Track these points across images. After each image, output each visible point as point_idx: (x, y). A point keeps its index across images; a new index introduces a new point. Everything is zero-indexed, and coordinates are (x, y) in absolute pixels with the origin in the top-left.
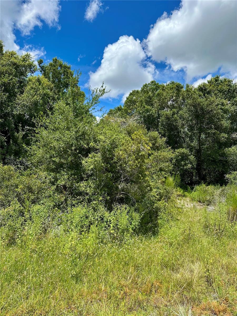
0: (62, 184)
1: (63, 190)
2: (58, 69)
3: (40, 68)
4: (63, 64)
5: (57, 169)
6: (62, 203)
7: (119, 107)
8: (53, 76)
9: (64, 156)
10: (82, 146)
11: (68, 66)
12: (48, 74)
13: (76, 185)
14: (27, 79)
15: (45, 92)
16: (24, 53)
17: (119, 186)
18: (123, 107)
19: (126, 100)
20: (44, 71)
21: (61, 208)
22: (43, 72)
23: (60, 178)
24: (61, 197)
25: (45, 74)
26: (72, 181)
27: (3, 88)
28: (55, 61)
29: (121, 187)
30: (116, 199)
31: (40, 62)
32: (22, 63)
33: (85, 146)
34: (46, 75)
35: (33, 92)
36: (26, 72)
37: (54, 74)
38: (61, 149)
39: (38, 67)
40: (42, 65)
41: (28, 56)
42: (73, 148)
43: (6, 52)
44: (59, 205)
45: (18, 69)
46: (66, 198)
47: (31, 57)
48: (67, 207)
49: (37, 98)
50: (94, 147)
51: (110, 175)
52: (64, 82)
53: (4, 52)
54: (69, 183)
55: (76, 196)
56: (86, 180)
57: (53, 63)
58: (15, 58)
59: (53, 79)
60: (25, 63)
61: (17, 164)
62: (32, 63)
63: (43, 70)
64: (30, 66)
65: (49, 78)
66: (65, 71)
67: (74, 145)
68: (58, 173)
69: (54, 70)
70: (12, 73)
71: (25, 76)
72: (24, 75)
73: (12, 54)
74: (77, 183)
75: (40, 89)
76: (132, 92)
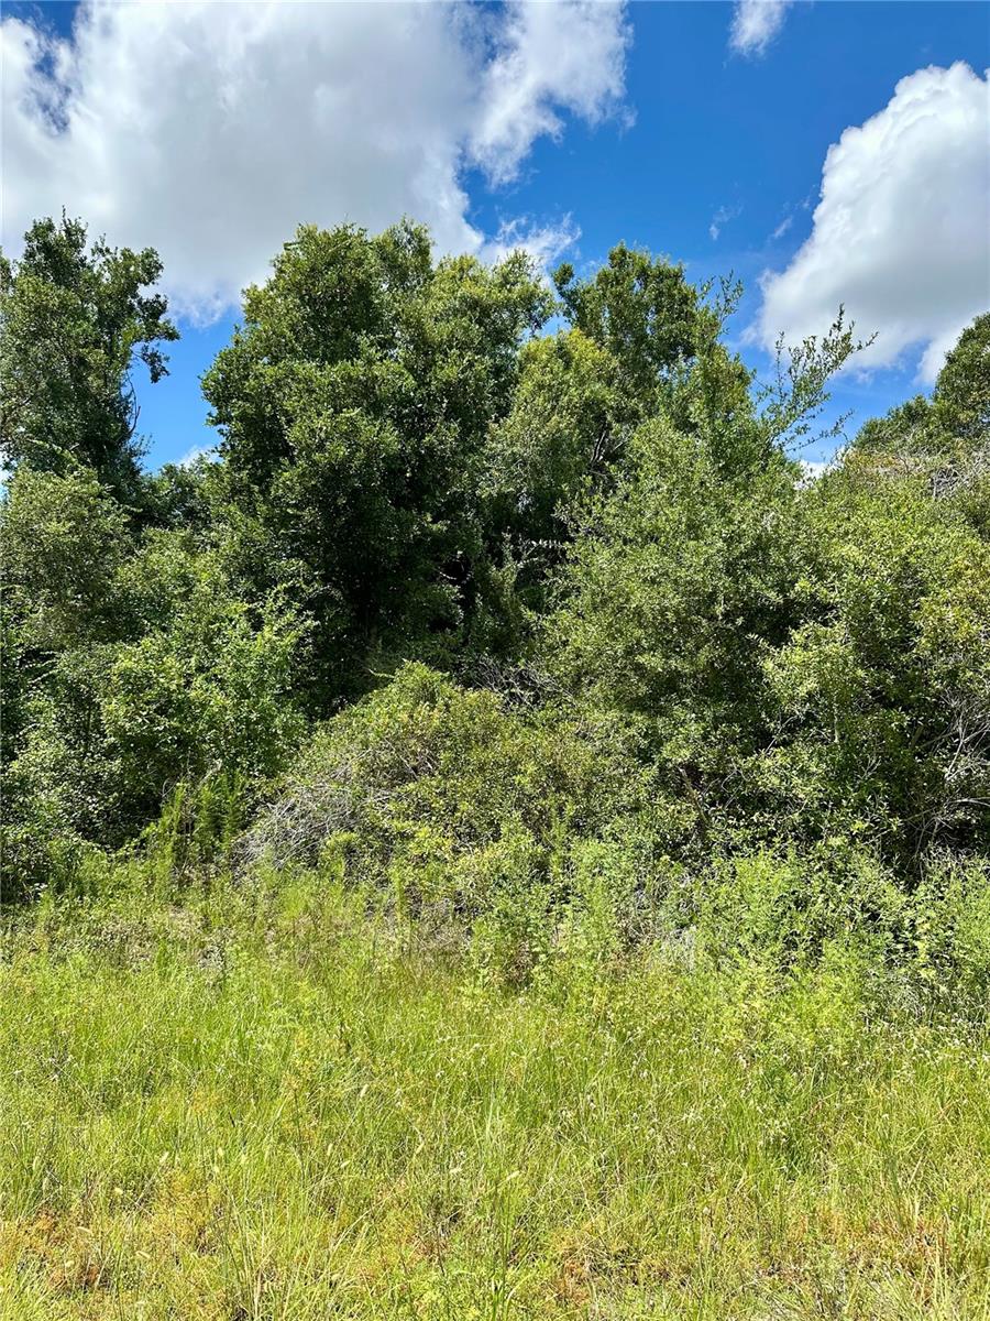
0: (680, 760)
1: (688, 784)
2: (632, 288)
3: (563, 300)
4: (654, 266)
5: (654, 698)
6: (687, 839)
7: (912, 403)
8: (613, 324)
9: (678, 647)
10: (757, 596)
11: (673, 267)
12: (596, 317)
13: (741, 762)
14: (518, 353)
15: (587, 394)
16: (502, 255)
17: (946, 769)
18: (930, 403)
19: (947, 368)
20: (580, 309)
21: (686, 858)
22: (574, 315)
23: (672, 735)
24: (679, 812)
25: (581, 323)
26: (720, 747)
27: (444, 405)
28: (620, 259)
29: (959, 776)
30: (931, 829)
31: (564, 276)
32: (501, 296)
33: (772, 594)
34: (585, 322)
35: (545, 400)
36: (513, 328)
37: (619, 314)
38: (670, 615)
39: (558, 299)
40: (568, 287)
41: (518, 262)
42: (719, 609)
43: (441, 265)
44: (677, 846)
45: (487, 321)
46: (700, 816)
47: (529, 263)
48: (708, 854)
49: (562, 423)
50: (813, 596)
51: (899, 719)
52: (661, 339)
53: (434, 267)
54: (711, 756)
55: (743, 808)
56: (785, 743)
57: (612, 271)
58: (475, 279)
59: (616, 335)
60: (510, 291)
61: (508, 684)
62: (536, 286)
63: (575, 307)
64: (529, 300)
65: (599, 336)
66: (661, 294)
67: (721, 598)
68: (662, 715)
69: (620, 296)
70: (473, 343)
71: (511, 344)
72: (509, 341)
73: (463, 268)
74: (745, 754)
75: (569, 386)
76: (972, 325)
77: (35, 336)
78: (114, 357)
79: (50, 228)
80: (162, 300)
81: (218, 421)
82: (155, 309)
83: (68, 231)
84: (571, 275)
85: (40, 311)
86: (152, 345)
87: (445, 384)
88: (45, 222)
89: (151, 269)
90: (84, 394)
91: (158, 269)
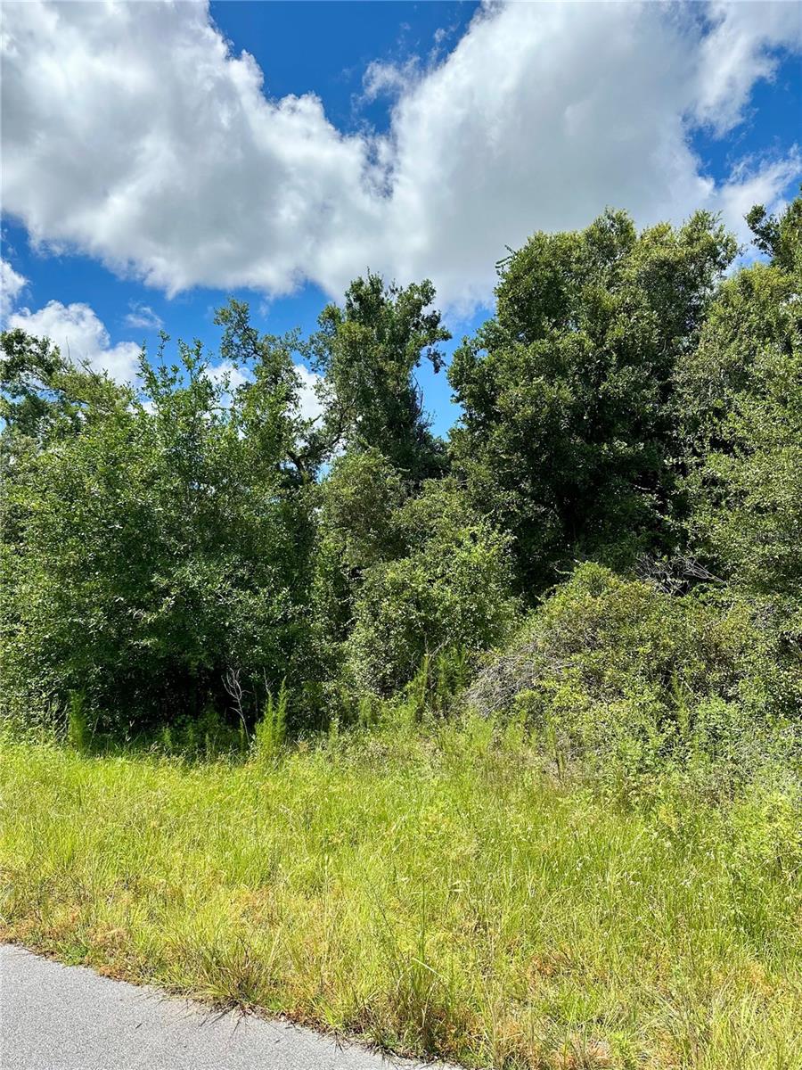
22: (769, 246)
25: (776, 251)
31: (756, 217)
32: (686, 252)
36: (702, 274)
41: (701, 220)
58: (665, 244)
62: (718, 236)
63: (769, 239)
64: (712, 247)
70: (639, 304)
75: (749, 314)
77: (351, 361)
78: (403, 364)
79: (361, 283)
80: (437, 314)
81: (458, 400)
82: (433, 321)
83: (372, 284)
84: (763, 214)
85: (353, 344)
86: (433, 347)
87: (615, 342)
88: (357, 280)
89: (427, 293)
90: (384, 393)
91: (432, 294)
